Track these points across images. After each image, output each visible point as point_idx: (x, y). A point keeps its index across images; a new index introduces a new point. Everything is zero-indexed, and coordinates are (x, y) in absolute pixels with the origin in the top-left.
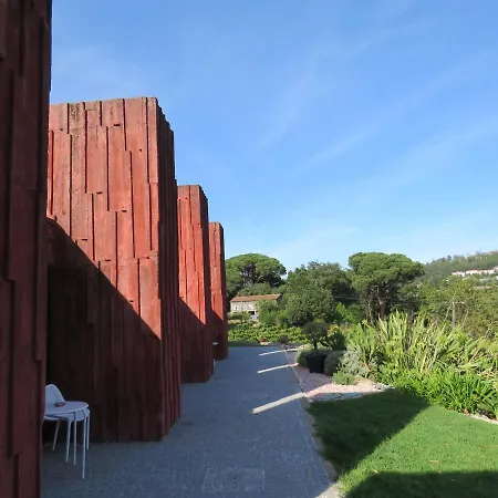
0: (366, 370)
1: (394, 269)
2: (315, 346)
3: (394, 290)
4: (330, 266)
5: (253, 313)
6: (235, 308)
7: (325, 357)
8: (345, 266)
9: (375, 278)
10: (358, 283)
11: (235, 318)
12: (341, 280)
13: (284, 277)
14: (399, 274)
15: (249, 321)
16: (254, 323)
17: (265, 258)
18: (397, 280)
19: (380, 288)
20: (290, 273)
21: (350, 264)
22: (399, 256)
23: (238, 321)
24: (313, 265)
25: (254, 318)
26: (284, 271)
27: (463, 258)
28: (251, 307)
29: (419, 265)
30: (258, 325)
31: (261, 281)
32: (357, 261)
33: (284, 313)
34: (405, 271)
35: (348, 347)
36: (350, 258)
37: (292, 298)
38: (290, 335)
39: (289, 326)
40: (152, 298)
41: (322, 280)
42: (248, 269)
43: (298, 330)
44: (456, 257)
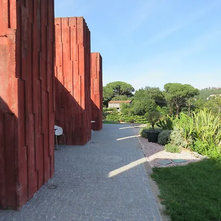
0: (185, 143)
1: (185, 91)
2: (153, 126)
3: (184, 101)
4: (155, 89)
5: (118, 108)
6: (110, 105)
7: (158, 133)
8: (162, 89)
9: (176, 95)
10: (168, 97)
11: (110, 110)
12: (160, 95)
13: (133, 93)
14: (187, 93)
15: (116, 112)
16: (119, 113)
17: (125, 84)
18: (186, 96)
19: (178, 100)
20: (136, 91)
21: (165, 88)
22: (188, 85)
23: (111, 112)
24: (147, 88)
25: (119, 111)
26: (133, 90)
27: (216, 88)
28: (118, 106)
29: (197, 90)
30: (121, 114)
31: (123, 94)
32: (167, 87)
33: (132, 109)
34: (190, 92)
35: (175, 128)
36: (165, 85)
37: (137, 102)
38: (134, 119)
39: (134, 115)
40: (10, 76)
41: (151, 95)
42: (117, 89)
43: (138, 117)
44: (213, 88)
